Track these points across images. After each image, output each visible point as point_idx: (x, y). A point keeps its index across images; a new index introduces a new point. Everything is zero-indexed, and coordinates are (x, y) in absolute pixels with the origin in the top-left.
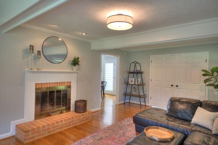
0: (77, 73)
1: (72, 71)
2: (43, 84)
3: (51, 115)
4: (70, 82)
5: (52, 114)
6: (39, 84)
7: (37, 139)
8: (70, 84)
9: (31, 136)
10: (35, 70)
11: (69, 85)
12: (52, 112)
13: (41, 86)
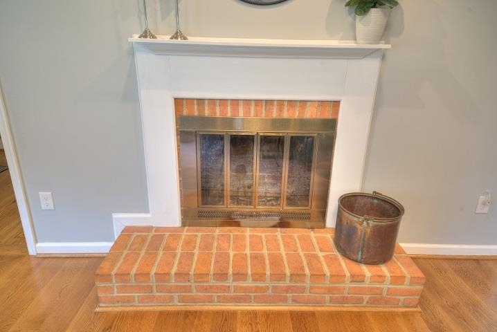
0: (383, 58)
1: (350, 44)
2: (206, 102)
3: (238, 224)
4: (336, 104)
5: (243, 221)
6: (190, 101)
7: (139, 309)
8: (336, 112)
9: (116, 294)
10: (165, 39)
11: (328, 116)
12: (244, 216)
13: (198, 110)
